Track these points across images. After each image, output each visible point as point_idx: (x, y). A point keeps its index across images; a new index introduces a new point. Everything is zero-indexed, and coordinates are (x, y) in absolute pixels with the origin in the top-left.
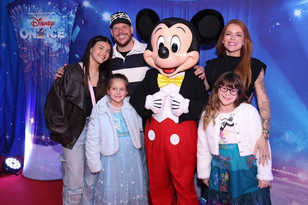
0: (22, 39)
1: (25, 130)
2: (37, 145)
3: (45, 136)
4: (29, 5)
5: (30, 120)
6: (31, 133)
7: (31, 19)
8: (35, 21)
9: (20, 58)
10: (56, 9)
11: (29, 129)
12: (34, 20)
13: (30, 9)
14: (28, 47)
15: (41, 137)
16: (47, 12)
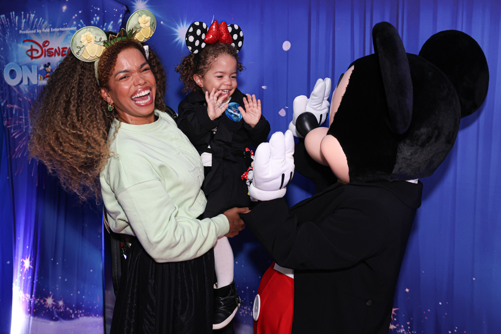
0: (9, 86)
1: (12, 283)
2: (36, 318)
3: (53, 298)
4: (23, 13)
5: (23, 263)
6: (25, 292)
7: (27, 43)
8: (35, 47)
9: (4, 128)
10: (77, 20)
11: (21, 282)
12: (32, 46)
13: (24, 21)
14: (19, 104)
15: (45, 301)
16: (59, 28)
